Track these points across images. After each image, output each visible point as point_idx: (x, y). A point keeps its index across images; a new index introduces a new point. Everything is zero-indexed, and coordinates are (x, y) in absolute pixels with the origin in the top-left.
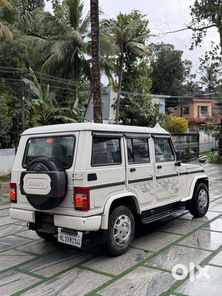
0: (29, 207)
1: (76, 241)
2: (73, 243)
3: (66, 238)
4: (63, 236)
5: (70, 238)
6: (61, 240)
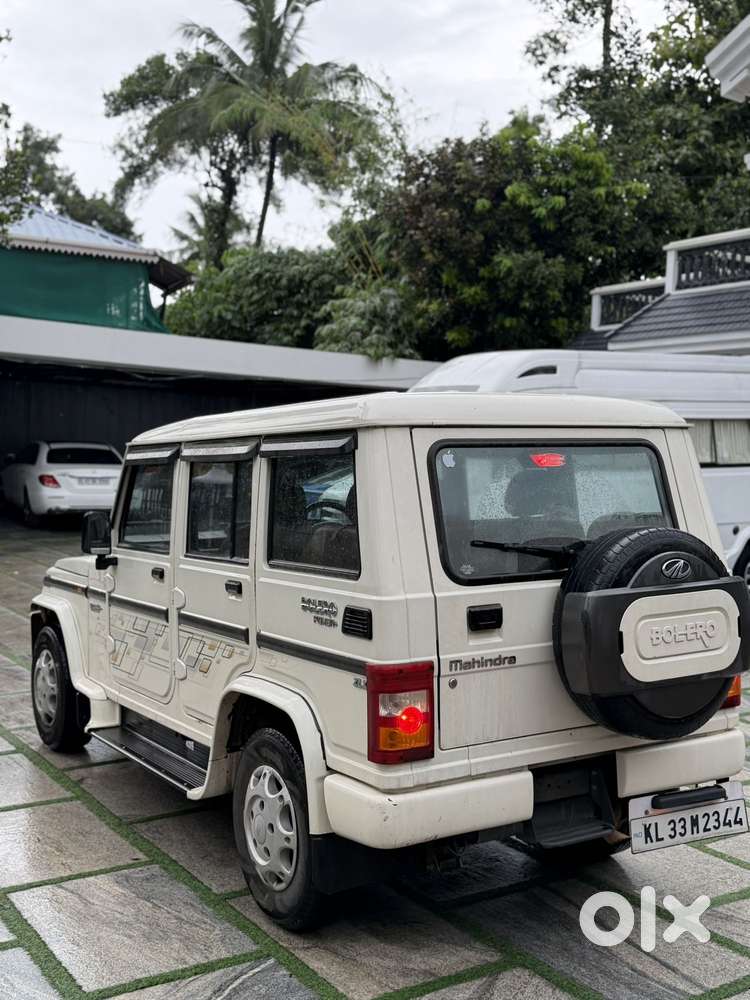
0: (509, 754)
1: (717, 820)
2: (705, 830)
3: (672, 825)
4: (656, 824)
5: (692, 817)
6: (646, 842)
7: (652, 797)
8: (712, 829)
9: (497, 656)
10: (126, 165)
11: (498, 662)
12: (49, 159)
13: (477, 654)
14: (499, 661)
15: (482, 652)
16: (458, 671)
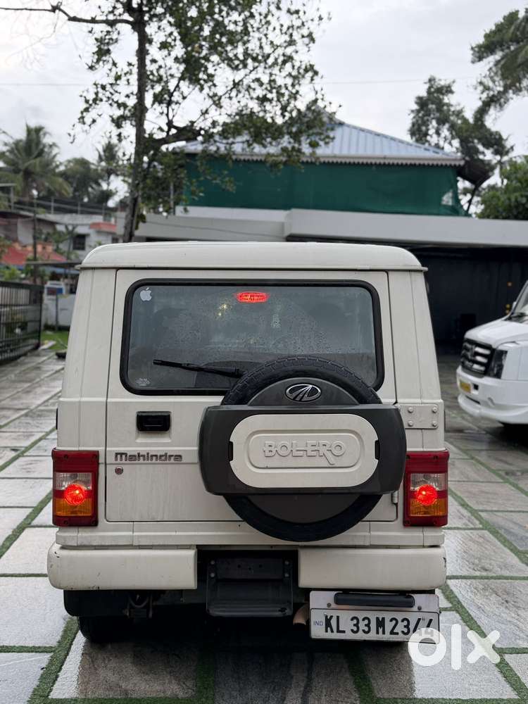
1: (407, 627)
2: (392, 633)
3: (355, 622)
4: (338, 617)
5: (378, 619)
6: (327, 631)
7: (336, 592)
8: (400, 633)
9: (164, 454)
10: (484, 96)
11: (163, 458)
12: (446, 99)
13: (143, 450)
14: (165, 457)
15: (148, 449)
16: (124, 461)
